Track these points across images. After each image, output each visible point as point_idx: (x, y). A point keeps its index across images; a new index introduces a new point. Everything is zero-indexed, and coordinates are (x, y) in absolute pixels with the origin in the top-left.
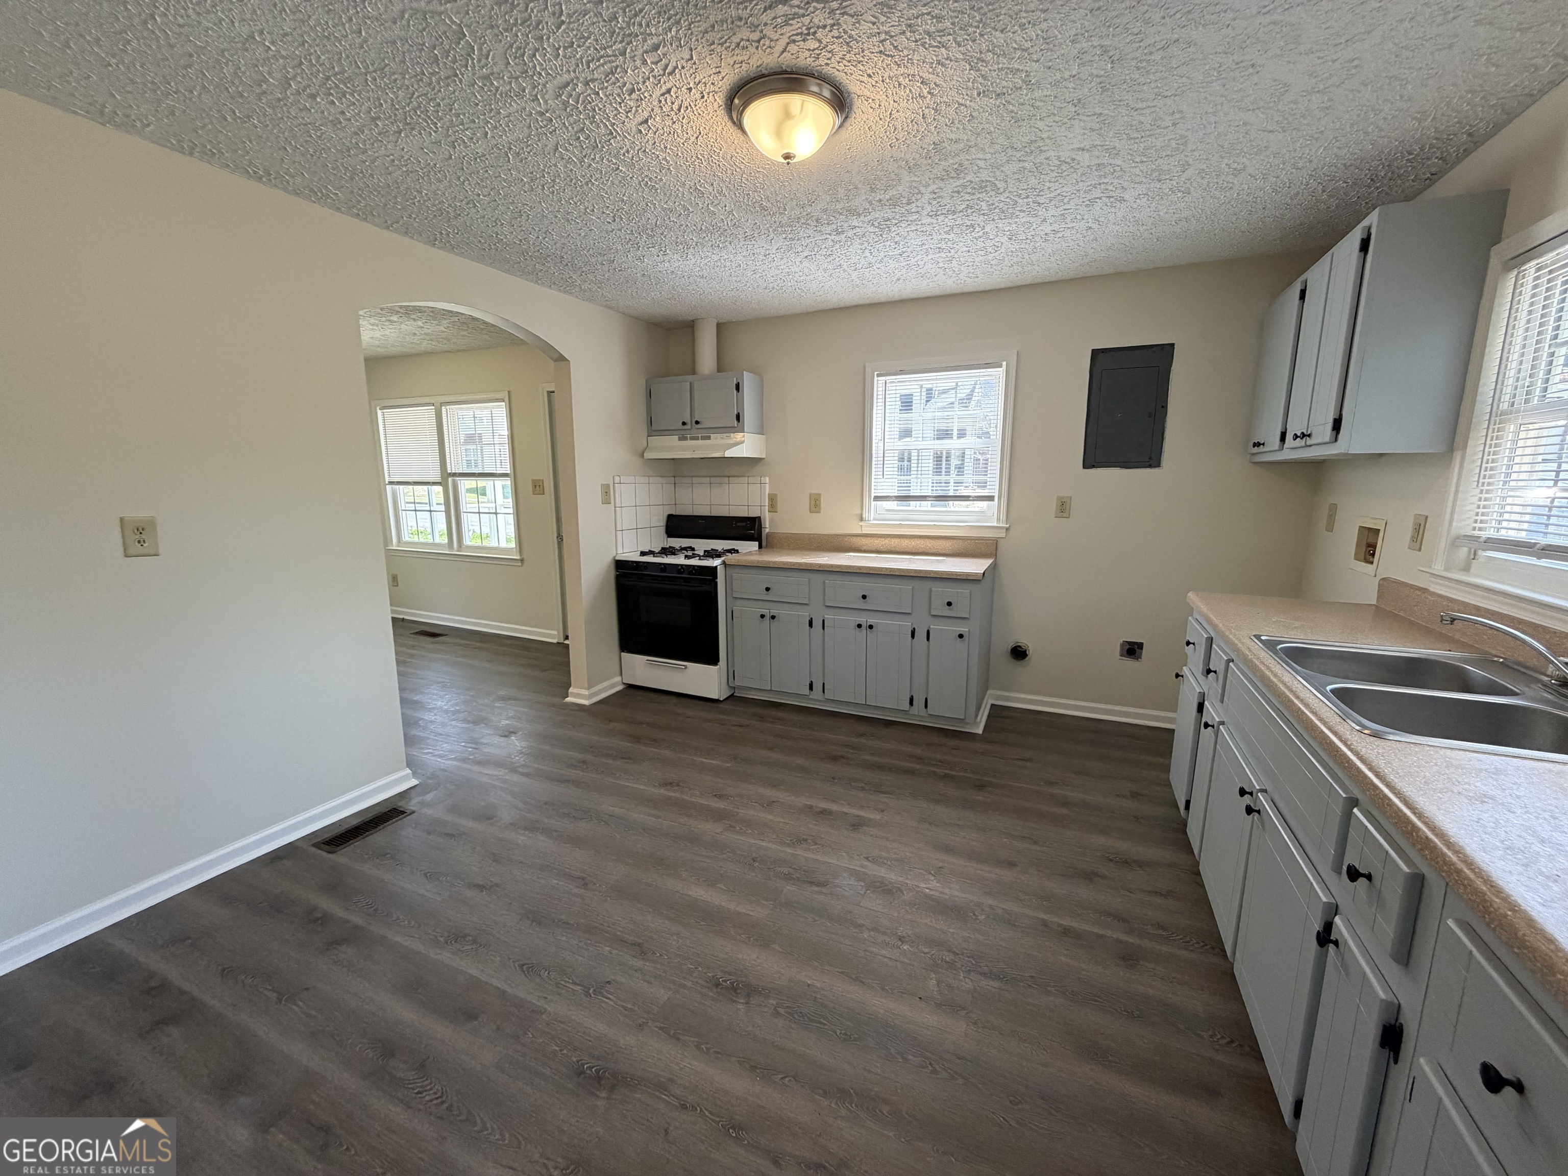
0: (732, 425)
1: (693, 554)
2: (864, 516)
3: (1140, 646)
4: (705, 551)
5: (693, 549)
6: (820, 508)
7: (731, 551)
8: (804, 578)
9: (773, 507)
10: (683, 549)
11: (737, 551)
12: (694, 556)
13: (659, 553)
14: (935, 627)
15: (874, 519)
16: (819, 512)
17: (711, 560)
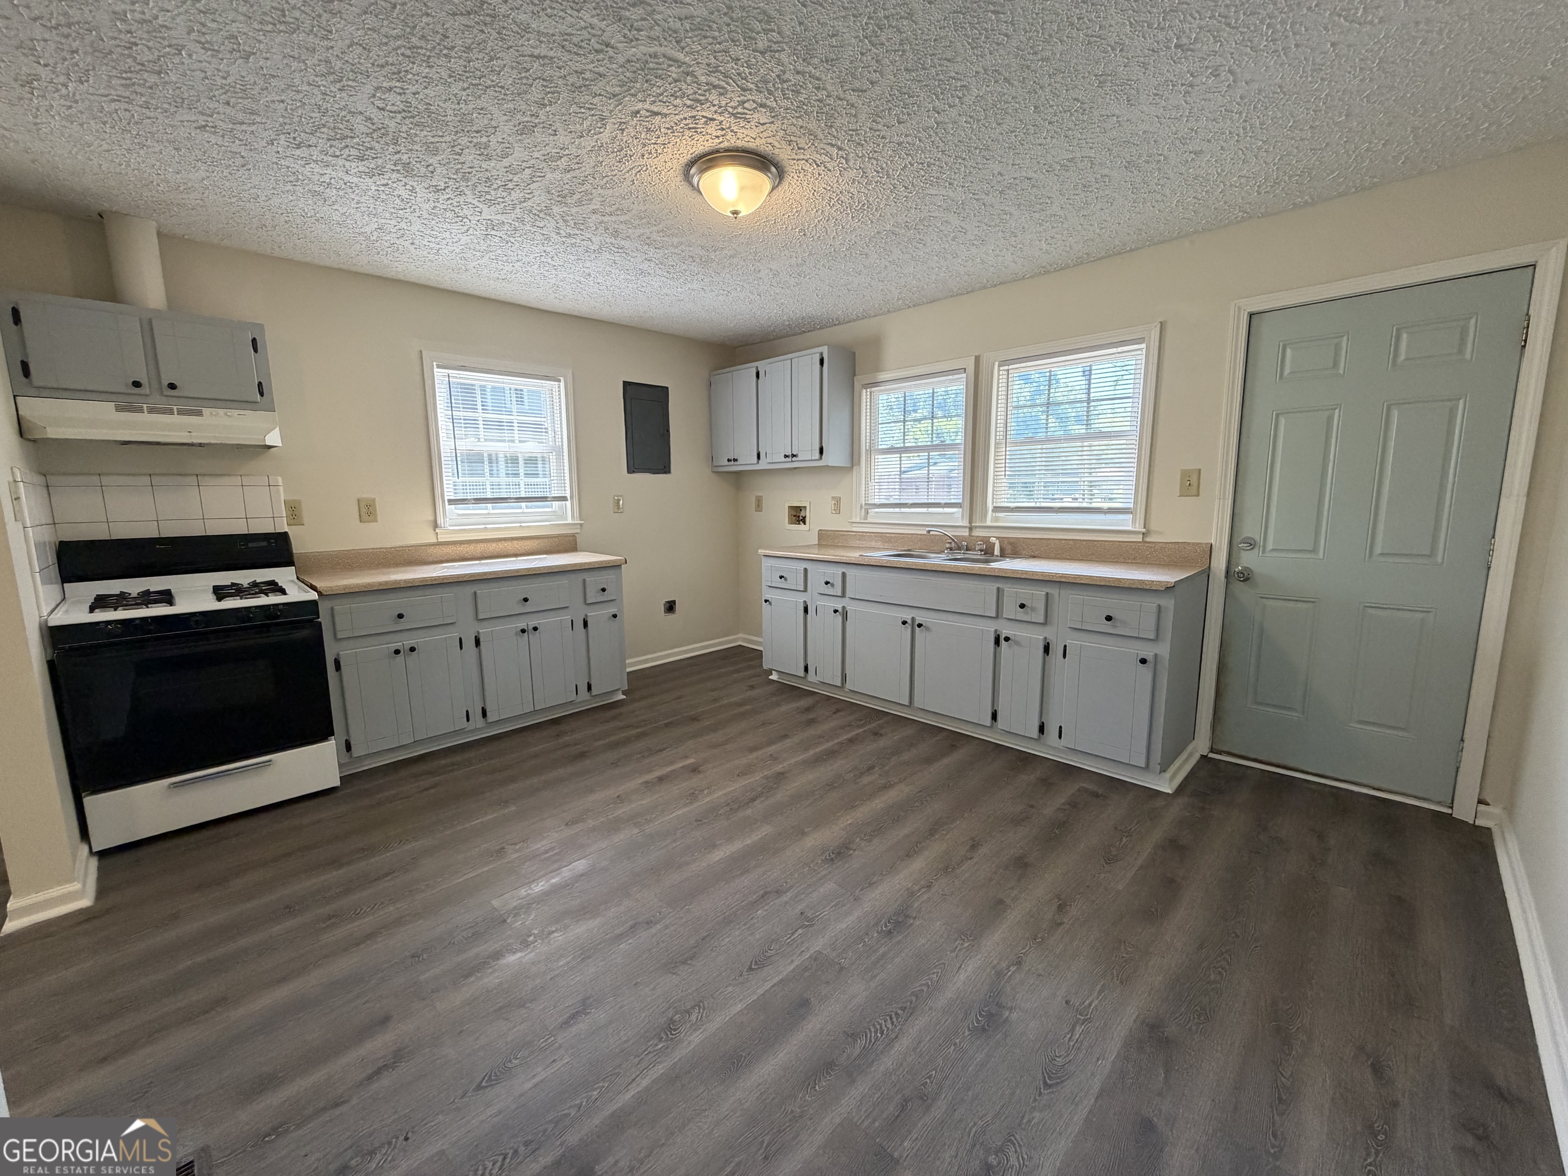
0: (254, 400)
2: (439, 522)
3: (674, 602)
6: (376, 517)
8: (447, 594)
9: (297, 519)
14: (592, 614)
15: (450, 526)
16: (375, 520)
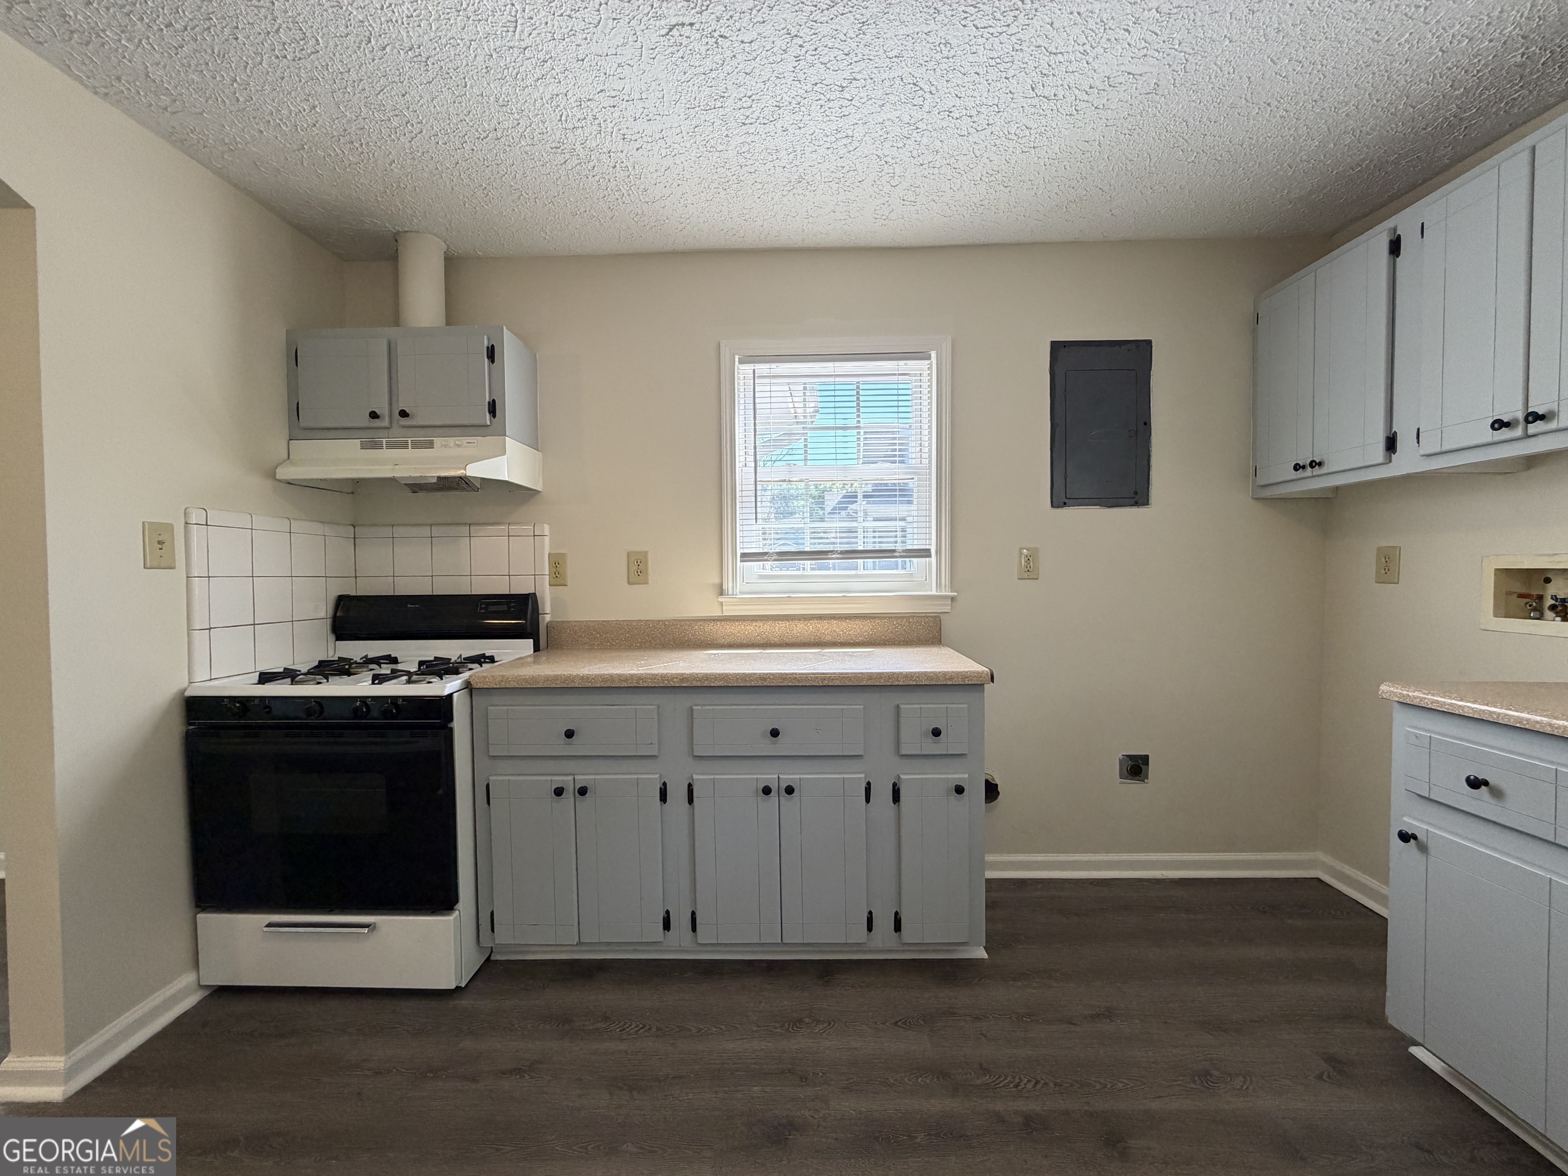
0: (480, 422)
1: (393, 671)
2: (725, 587)
3: (1145, 759)
4: (421, 663)
5: (394, 661)
6: (646, 577)
7: (480, 659)
8: (647, 706)
9: (558, 576)
10: (368, 661)
11: (492, 660)
12: (395, 675)
13: (309, 673)
14: (909, 777)
15: (741, 593)
16: (641, 583)
17: (436, 679)
